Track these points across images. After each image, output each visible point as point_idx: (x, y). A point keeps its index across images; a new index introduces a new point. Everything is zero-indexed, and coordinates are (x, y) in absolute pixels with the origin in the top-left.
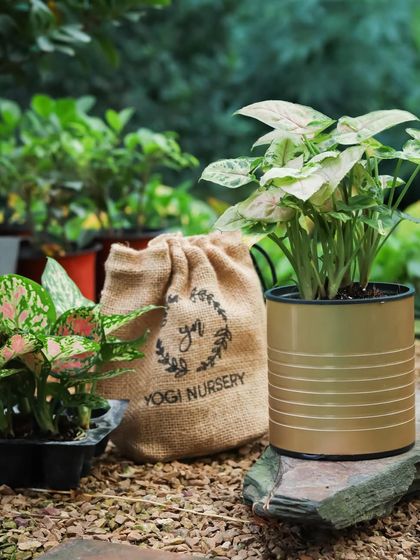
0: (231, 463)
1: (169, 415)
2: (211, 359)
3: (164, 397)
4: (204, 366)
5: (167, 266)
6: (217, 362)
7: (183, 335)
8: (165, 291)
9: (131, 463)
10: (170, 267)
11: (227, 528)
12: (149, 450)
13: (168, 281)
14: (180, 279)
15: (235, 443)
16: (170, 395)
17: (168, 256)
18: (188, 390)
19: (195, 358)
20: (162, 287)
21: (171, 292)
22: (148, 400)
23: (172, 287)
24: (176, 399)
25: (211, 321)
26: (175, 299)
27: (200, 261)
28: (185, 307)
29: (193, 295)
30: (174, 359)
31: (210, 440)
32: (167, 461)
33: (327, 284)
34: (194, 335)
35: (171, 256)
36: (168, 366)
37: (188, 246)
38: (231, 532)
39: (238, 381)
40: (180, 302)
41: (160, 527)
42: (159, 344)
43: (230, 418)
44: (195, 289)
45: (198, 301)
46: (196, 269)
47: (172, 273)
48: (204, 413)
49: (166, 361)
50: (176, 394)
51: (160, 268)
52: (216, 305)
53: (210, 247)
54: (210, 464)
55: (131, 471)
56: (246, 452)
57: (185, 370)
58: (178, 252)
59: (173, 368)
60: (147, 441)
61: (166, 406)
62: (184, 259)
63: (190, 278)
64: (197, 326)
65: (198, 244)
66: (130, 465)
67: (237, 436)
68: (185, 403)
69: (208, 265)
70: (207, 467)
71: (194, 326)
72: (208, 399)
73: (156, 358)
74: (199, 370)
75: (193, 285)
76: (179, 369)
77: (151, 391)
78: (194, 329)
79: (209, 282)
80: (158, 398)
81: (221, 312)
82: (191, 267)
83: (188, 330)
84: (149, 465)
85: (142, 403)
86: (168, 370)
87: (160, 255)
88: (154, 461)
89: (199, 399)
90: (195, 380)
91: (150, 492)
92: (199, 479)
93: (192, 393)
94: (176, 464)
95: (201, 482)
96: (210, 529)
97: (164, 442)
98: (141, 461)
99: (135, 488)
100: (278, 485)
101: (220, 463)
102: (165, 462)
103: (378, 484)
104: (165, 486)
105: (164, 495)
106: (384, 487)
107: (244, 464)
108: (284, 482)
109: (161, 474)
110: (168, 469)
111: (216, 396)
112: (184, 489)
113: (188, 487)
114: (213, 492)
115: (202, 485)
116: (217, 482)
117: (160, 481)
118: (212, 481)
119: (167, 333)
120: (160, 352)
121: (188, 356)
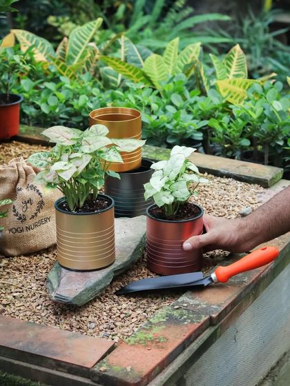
0: (45, 255)
1: (18, 237)
2: (36, 214)
3: (16, 230)
4: (33, 217)
5: (17, 176)
6: (38, 214)
7: (24, 205)
8: (16, 185)
11: (40, 297)
12: (11, 252)
13: (18, 181)
14: (22, 181)
15: (46, 247)
19: (29, 213)
21: (19, 186)
22: (10, 231)
23: (19, 184)
24: (21, 231)
25: (36, 198)
26: (20, 190)
27: (31, 173)
28: (25, 193)
29: (28, 187)
30: (20, 215)
31: (36, 247)
32: (19, 256)
33: (79, 202)
34: (29, 205)
35: (18, 171)
36: (18, 217)
37: (26, 166)
38: (42, 299)
39: (48, 221)
40: (22, 191)
41: (14, 297)
42: (14, 207)
43: (44, 237)
45: (30, 190)
46: (29, 176)
47: (19, 178)
48: (34, 236)
49: (17, 215)
50: (21, 229)
51: (13, 176)
52: (38, 191)
55: (5, 261)
56: (51, 249)
57: (25, 219)
58: (21, 169)
59: (20, 218)
60: (10, 248)
61: (17, 234)
62: (24, 172)
63: (26, 179)
64: (30, 201)
66: (3, 258)
67: (48, 244)
68: (25, 233)
70: (35, 258)
72: (35, 230)
73: (13, 213)
74: (31, 219)
75: (28, 183)
76: (22, 219)
77: (11, 227)
78: (28, 202)
80: (14, 231)
81: (40, 194)
82: (27, 175)
83: (26, 203)
84: (11, 258)
85: (8, 232)
86: (18, 219)
87: (14, 171)
88: (13, 257)
89: (31, 231)
90: (30, 222)
91: (11, 276)
92: (31, 267)
93: (28, 228)
94: (22, 257)
95: (32, 269)
96: (34, 298)
97: (17, 248)
98: (8, 256)
99: (5, 273)
100: (58, 286)
101: (41, 255)
102: (17, 257)
103: (97, 284)
104: (18, 272)
105: (16, 278)
106: (100, 285)
107: (50, 255)
108: (61, 285)
109: (16, 265)
110: (19, 261)
111: (38, 228)
112: (25, 273)
113: (26, 271)
114: (37, 275)
115: (32, 271)
116: (39, 268)
117: (15, 269)
118: (37, 267)
119: (17, 203)
120: (14, 211)
121: (26, 213)
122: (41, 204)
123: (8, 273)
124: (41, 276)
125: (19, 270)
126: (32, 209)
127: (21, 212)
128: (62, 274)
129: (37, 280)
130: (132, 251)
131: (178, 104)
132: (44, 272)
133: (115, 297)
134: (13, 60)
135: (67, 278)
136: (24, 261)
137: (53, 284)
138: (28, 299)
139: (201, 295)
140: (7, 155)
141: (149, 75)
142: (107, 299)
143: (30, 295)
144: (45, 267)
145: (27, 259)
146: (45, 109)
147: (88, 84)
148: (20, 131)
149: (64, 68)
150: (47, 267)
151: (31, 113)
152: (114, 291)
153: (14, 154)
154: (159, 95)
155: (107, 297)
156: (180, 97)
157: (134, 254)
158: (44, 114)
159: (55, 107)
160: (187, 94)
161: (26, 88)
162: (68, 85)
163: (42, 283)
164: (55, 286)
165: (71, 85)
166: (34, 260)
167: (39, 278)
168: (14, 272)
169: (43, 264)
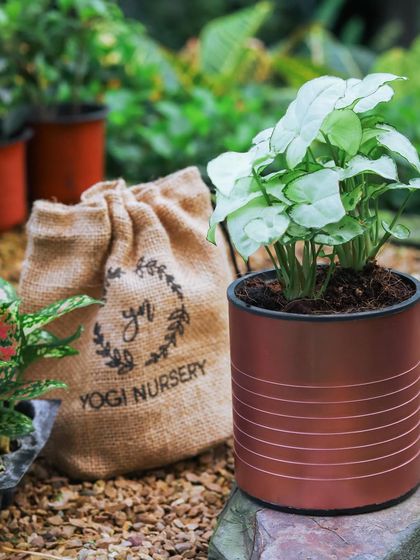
0: (191, 476)
1: (111, 421)
2: (164, 349)
3: (105, 399)
4: (155, 358)
5: (106, 231)
6: (172, 351)
7: (128, 320)
8: (104, 261)
9: (65, 480)
10: (109, 231)
12: (87, 464)
13: (108, 249)
14: (122, 247)
15: (194, 452)
16: (112, 397)
17: (107, 218)
18: (135, 390)
19: (143, 349)
20: (99, 257)
21: (112, 264)
22: (84, 401)
23: (113, 257)
24: (120, 401)
25: (164, 300)
26: (117, 273)
27: (148, 223)
28: (130, 283)
29: (139, 267)
30: (116, 351)
31: (164, 450)
32: (110, 478)
34: (142, 321)
35: (111, 217)
36: (109, 359)
37: (133, 203)
39: (198, 372)
40: (123, 277)
42: (97, 329)
43: (189, 420)
44: (142, 260)
45: (146, 275)
46: (143, 233)
47: (113, 238)
48: (156, 416)
49: (105, 353)
50: (119, 395)
51: (92, 233)
52: (170, 279)
53: (160, 201)
54: (163, 479)
55: (68, 495)
56: (209, 459)
57: (131, 365)
58: (120, 212)
59: (116, 362)
60: (84, 453)
61: (106, 410)
62: (128, 221)
63: (135, 244)
64: (146, 309)
65: (145, 199)
66: (63, 484)
67: (198, 441)
68: (131, 406)
69: (159, 226)
70: (160, 484)
71: (141, 309)
72: (160, 399)
74: (148, 364)
75: (140, 253)
76: (123, 363)
77: (88, 390)
78: (141, 312)
79: (160, 250)
80: (96, 400)
81: (175, 288)
82: (137, 228)
83: (134, 314)
84: (87, 485)
85: (77, 405)
86: (109, 364)
87: (96, 217)
88: (93, 480)
89: (150, 400)
90: (145, 375)
91: (89, 539)
92: (151, 511)
93: (140, 394)
94: (122, 483)
95: (151, 517)
97: (105, 454)
98: (77, 479)
99: (68, 531)
101: (177, 477)
102: (107, 479)
104: (108, 528)
105: (105, 546)
107: (206, 477)
109: (102, 504)
110: (112, 493)
111: (170, 393)
112: (131, 529)
113: (136, 525)
114: (169, 538)
115: (154, 523)
116: (173, 515)
117: (100, 516)
118: (167, 511)
119: (108, 316)
120: (99, 340)
121: (134, 347)
122: (180, 321)
123: (79, 530)
124: (185, 540)
125: (114, 522)
126: (153, 333)
127: (117, 342)
128: (263, 536)
132: (192, 526)
135: (282, 546)
136: (127, 494)
144: (195, 511)
145: (136, 486)
150: (200, 513)
166: (157, 492)
167: (178, 546)
168: (96, 526)
169: (187, 502)
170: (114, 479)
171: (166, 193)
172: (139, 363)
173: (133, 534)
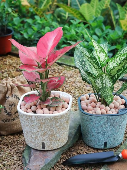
1: (7, 125)
2: (17, 111)
3: (6, 121)
4: (16, 113)
7: (10, 106)
10: (7, 89)
12: (3, 133)
13: (6, 92)
14: (9, 92)
16: (7, 120)
17: (6, 87)
18: (12, 119)
19: (13, 111)
20: (5, 94)
21: (7, 96)
22: (2, 121)
23: (7, 94)
24: (9, 121)
25: (17, 102)
26: (8, 97)
27: (14, 87)
28: (11, 99)
29: (12, 96)
30: (8, 112)
31: (17, 130)
32: (7, 135)
34: (13, 107)
35: (7, 86)
36: (7, 113)
40: (9, 98)
42: (5, 107)
44: (13, 94)
45: (14, 98)
46: (13, 89)
47: (7, 90)
48: (16, 124)
50: (9, 120)
51: (4, 90)
52: (18, 98)
53: (17, 82)
54: (17, 135)
57: (11, 115)
58: (9, 86)
59: (8, 114)
60: (2, 131)
61: (6, 123)
62: (10, 87)
63: (12, 91)
65: (14, 82)
68: (11, 122)
69: (16, 88)
71: (13, 104)
72: (17, 121)
73: (4, 111)
74: (14, 114)
75: (13, 93)
77: (3, 119)
79: (16, 92)
80: (4, 121)
81: (19, 100)
83: (11, 105)
84: (3, 137)
86: (7, 114)
87: (4, 87)
88: (4, 136)
89: (15, 121)
90: (14, 116)
91: (3, 149)
92: (14, 143)
93: (13, 120)
94: (9, 136)
95: (14, 144)
96: (15, 166)
97: (6, 131)
100: (29, 162)
102: (6, 136)
103: (52, 161)
104: (6, 147)
106: (53, 161)
108: (31, 162)
109: (5, 142)
110: (7, 138)
112: (10, 147)
113: (11, 146)
114: (17, 149)
115: (15, 146)
116: (18, 144)
117: (5, 144)
118: (17, 143)
119: (6, 105)
120: (5, 109)
124: (20, 150)
125: (7, 145)
126: (15, 109)
128: (32, 153)
129: (17, 153)
130: (73, 136)
131: (99, 34)
132: (22, 146)
133: (63, 166)
134: (8, 11)
136: (10, 139)
137: (26, 159)
138: (12, 167)
139: (113, 167)
140: (4, 64)
141: (83, 14)
142: (58, 167)
143: (13, 164)
144: (22, 143)
145: (12, 137)
146: (26, 36)
147: (50, 20)
148: (12, 49)
149: (37, 10)
150: (23, 144)
151: (18, 38)
152: (62, 162)
153: (8, 64)
154: (88, 28)
155: (57, 166)
156: (100, 30)
157: (74, 138)
158: (25, 39)
159: (32, 35)
160: (104, 28)
161: (16, 23)
162: (39, 21)
163: (20, 155)
164: (27, 162)
165: (41, 21)
166: (16, 138)
167: (18, 151)
168: (4, 146)
169: (21, 141)
170: (8, 135)
171: (18, 80)
172: (12, 115)
173: (11, 148)
